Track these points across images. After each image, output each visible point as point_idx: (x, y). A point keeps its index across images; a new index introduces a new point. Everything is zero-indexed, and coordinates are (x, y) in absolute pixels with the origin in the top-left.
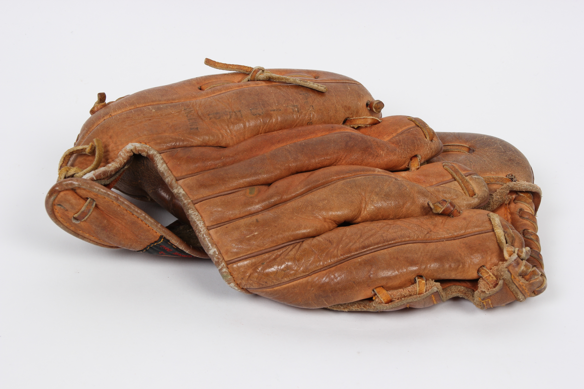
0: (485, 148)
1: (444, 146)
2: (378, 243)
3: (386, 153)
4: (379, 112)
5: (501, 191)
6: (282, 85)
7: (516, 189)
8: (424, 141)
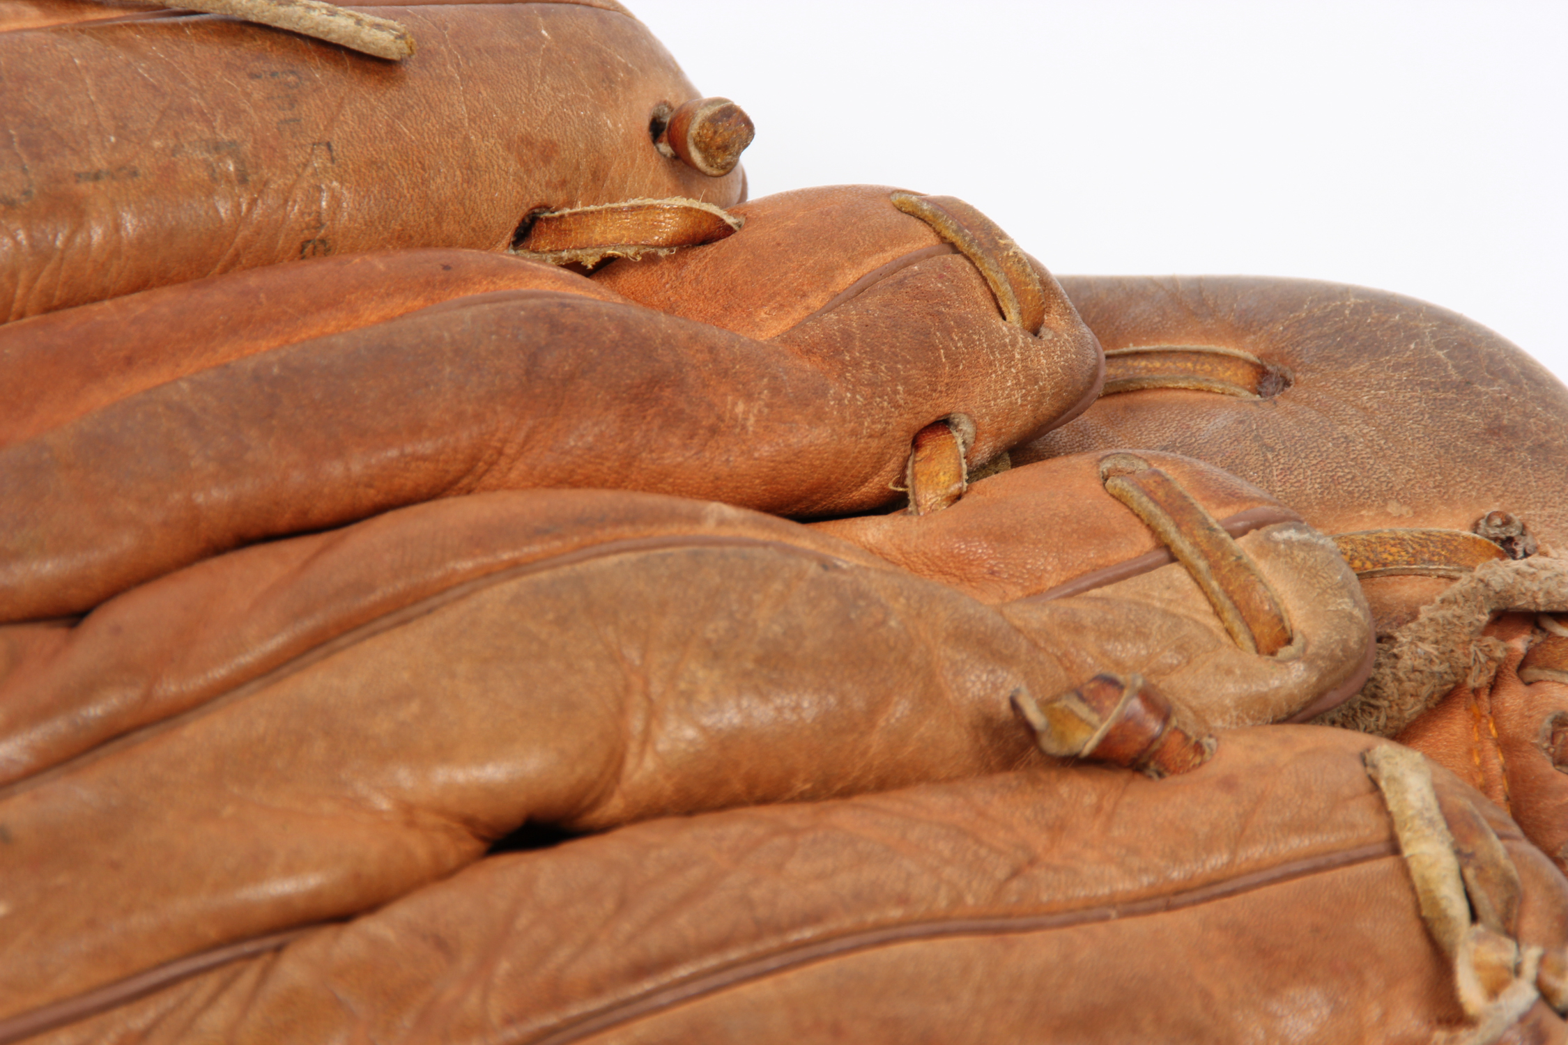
0: (1348, 366)
1: (1108, 357)
2: (721, 945)
3: (766, 410)
4: (723, 168)
5: (1444, 617)
6: (143, 25)
7: (1530, 599)
8: (991, 332)
